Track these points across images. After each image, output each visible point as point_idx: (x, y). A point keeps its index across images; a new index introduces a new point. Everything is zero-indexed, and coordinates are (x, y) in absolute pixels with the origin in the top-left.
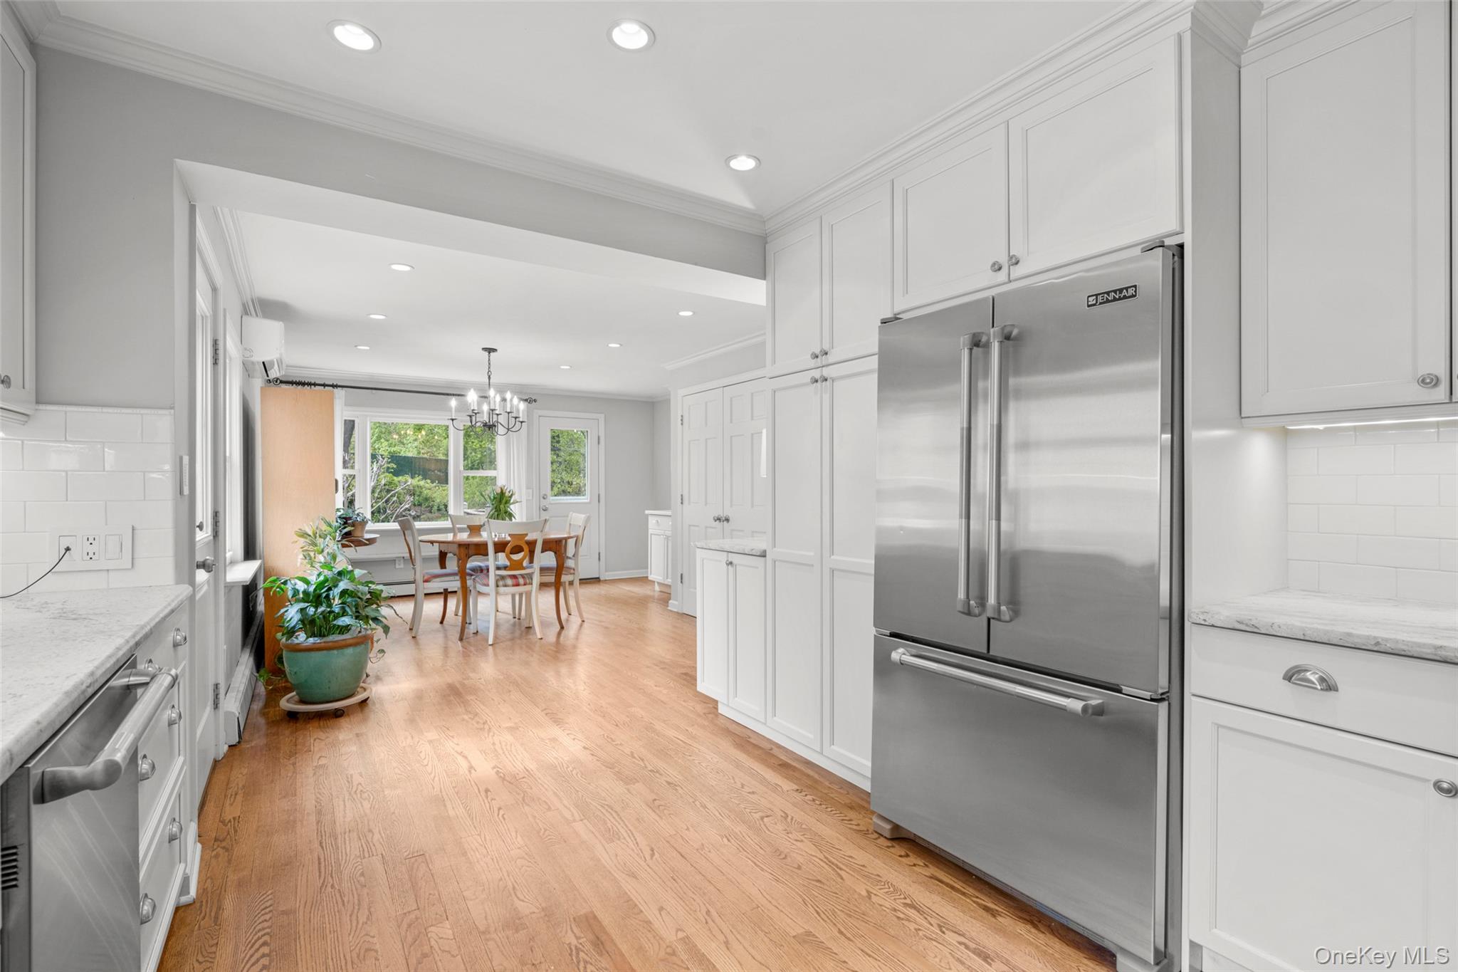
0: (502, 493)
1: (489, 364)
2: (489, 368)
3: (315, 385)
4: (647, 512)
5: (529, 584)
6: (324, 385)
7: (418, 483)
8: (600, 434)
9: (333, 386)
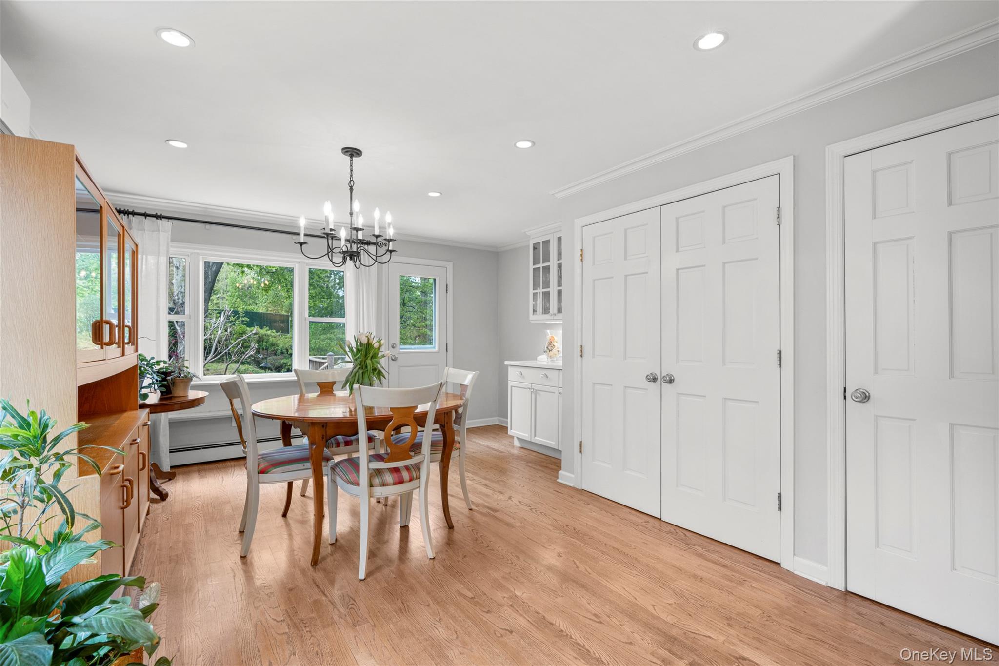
0: (369, 345)
1: (351, 171)
2: (351, 176)
3: (134, 214)
4: (506, 363)
5: (416, 479)
6: (146, 215)
7: (266, 333)
8: (448, 283)
9: (157, 217)
